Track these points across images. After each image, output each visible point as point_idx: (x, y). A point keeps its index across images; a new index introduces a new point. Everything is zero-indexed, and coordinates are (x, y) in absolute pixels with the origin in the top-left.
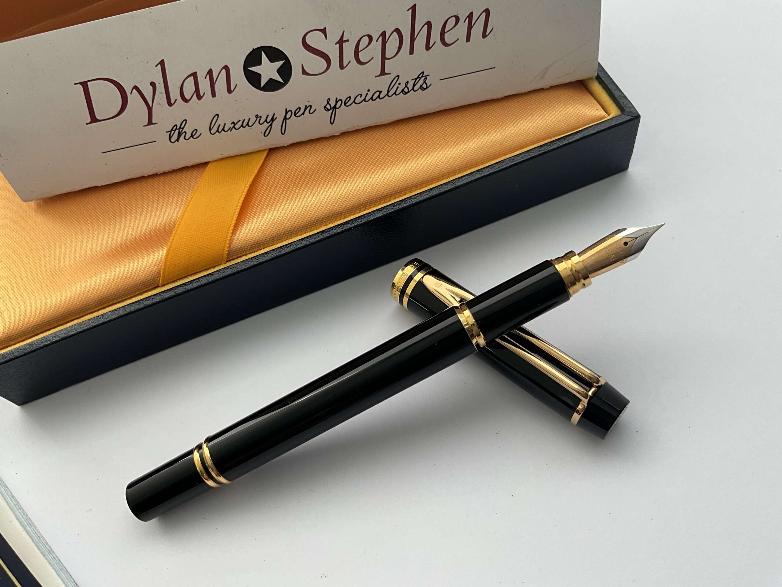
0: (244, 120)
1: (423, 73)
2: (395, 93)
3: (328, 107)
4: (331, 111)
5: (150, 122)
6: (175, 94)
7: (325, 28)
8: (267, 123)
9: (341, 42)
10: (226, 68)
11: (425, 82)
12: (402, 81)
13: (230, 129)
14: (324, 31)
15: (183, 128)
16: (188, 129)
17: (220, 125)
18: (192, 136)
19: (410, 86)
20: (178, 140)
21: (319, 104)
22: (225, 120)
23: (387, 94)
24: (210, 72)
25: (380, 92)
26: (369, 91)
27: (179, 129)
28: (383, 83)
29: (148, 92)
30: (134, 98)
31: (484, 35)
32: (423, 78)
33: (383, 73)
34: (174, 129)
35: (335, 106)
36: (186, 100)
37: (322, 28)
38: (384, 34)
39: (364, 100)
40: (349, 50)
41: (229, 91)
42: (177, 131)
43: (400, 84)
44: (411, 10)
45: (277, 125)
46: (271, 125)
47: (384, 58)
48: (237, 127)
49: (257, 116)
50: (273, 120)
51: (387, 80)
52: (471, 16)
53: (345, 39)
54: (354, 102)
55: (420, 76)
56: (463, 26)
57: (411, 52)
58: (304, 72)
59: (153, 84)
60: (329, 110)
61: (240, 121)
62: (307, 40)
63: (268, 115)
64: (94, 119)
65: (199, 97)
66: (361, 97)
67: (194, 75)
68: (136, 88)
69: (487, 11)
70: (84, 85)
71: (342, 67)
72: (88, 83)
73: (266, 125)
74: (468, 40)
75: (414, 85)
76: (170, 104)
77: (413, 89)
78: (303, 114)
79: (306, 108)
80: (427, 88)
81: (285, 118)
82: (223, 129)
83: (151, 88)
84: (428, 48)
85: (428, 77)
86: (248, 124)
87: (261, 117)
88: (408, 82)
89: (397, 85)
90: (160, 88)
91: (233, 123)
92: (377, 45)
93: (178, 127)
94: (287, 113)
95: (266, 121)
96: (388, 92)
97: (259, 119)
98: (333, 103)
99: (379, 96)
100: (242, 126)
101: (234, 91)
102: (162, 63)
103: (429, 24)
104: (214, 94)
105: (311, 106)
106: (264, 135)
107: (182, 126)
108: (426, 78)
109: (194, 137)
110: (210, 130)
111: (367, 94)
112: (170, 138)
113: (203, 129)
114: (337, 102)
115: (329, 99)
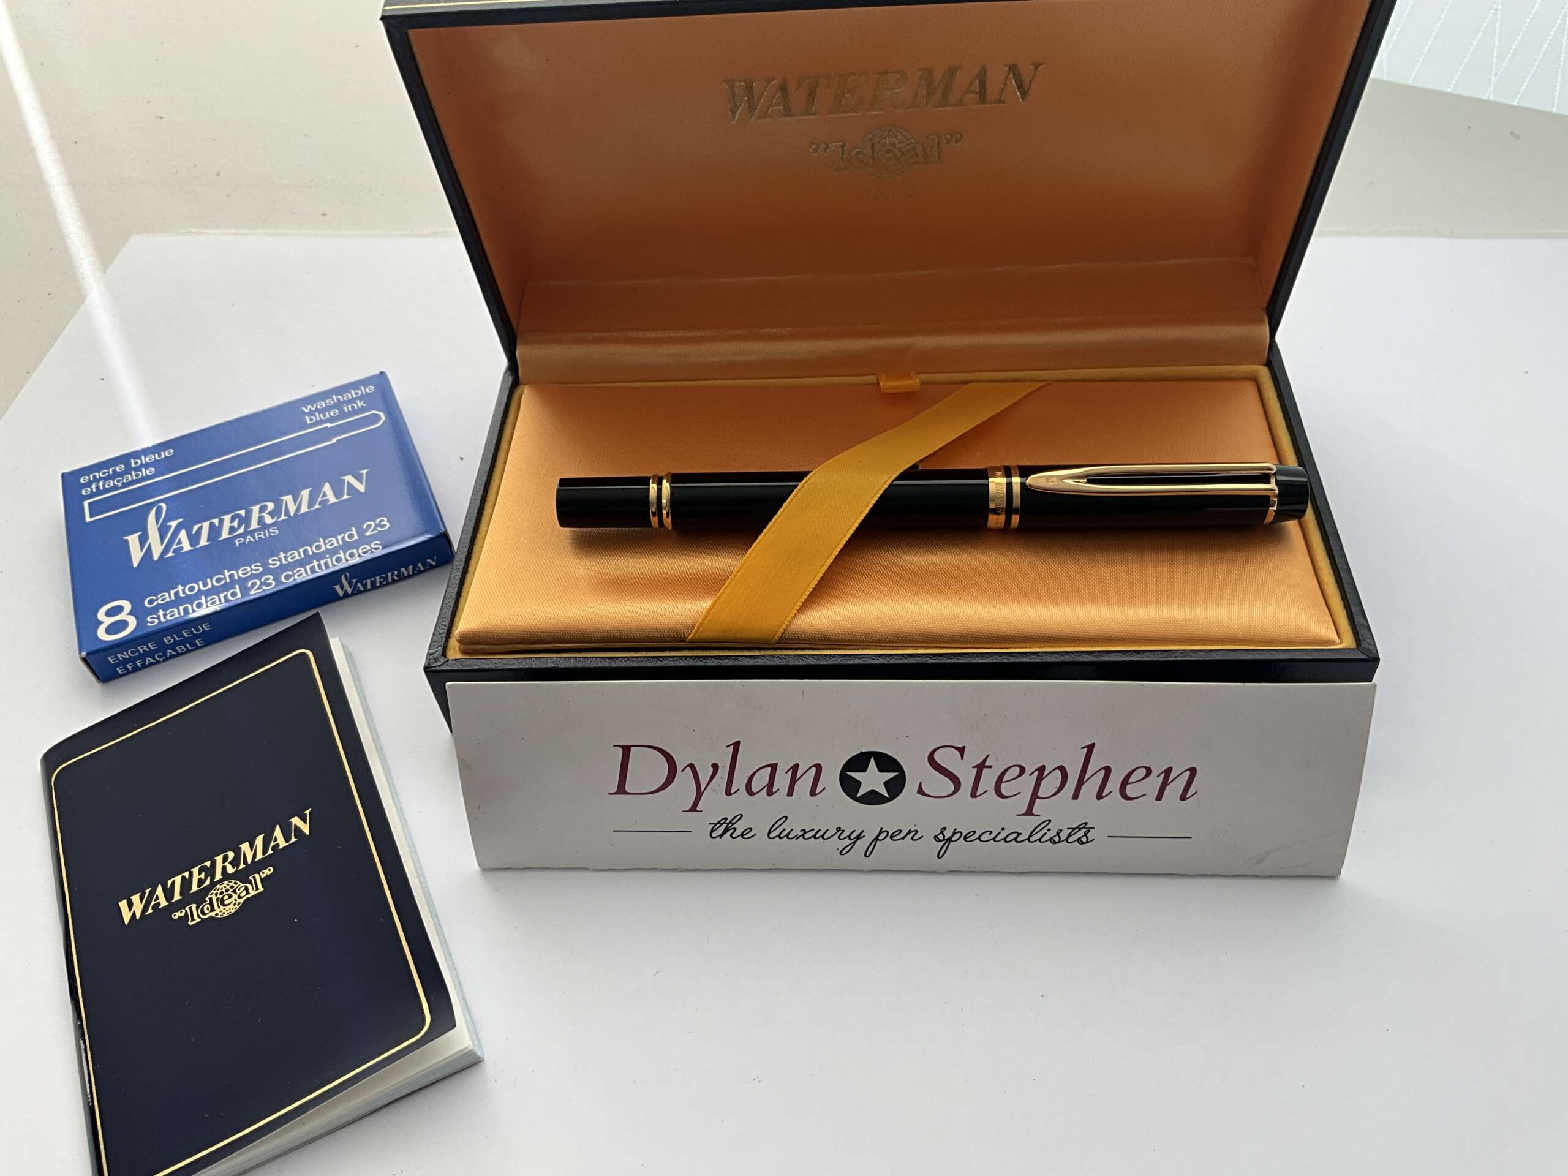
0: (820, 830)
1: (1086, 824)
2: (1040, 840)
3: (941, 837)
4: (943, 842)
5: (694, 808)
6: (739, 782)
7: (964, 747)
8: (850, 839)
9: (981, 767)
10: (818, 767)
11: (1085, 835)
12: (1054, 827)
13: (797, 837)
14: (961, 750)
15: (733, 824)
16: (740, 827)
17: (784, 830)
18: (742, 835)
19: (1063, 836)
20: (721, 836)
21: (928, 831)
22: (794, 825)
23: (1028, 839)
24: (795, 768)
25: (1019, 834)
26: (1003, 829)
27: (728, 824)
28: (1026, 825)
29: (705, 774)
30: (684, 778)
31: (1183, 797)
32: (1083, 831)
33: (1029, 812)
34: (722, 822)
35: (950, 839)
36: (750, 793)
37: (961, 746)
38: (1042, 769)
39: (994, 839)
40: (988, 779)
41: (813, 793)
42: (725, 825)
43: (1049, 830)
44: (1086, 749)
45: (862, 845)
46: (854, 843)
47: (1035, 796)
48: (806, 836)
49: (839, 829)
50: (858, 837)
51: (1032, 821)
52: (1168, 771)
53: (987, 764)
54: (979, 838)
55: (1081, 827)
56: (1155, 781)
57: (1075, 796)
58: (921, 791)
59: (715, 767)
60: (940, 841)
61: (813, 830)
62: (936, 756)
63: (854, 831)
64: (621, 790)
65: (770, 793)
66: (990, 834)
67: (774, 767)
68: (692, 766)
69: (1193, 771)
70: (626, 749)
71: (974, 795)
72: (632, 748)
73: (848, 842)
74: (1159, 797)
75: (1069, 836)
76: (728, 792)
77: (1067, 840)
78: (903, 838)
79: (909, 832)
80: (1087, 842)
81: (877, 839)
82: (787, 835)
83: (712, 769)
84: (1100, 796)
85: (1091, 830)
86: (823, 836)
87: (843, 831)
88: (1061, 830)
89: (1045, 830)
90: (723, 773)
91: (804, 830)
92: (1029, 780)
93: (728, 822)
94: (881, 832)
95: (849, 837)
96: (1031, 836)
97: (840, 832)
98: (948, 834)
99: (1015, 839)
100: (814, 836)
101: (819, 795)
102: (736, 745)
103: (1108, 770)
104: (790, 793)
105: (917, 831)
106: (841, 853)
107: (734, 821)
108: (1089, 831)
109: (745, 837)
110: (770, 832)
111: (1000, 833)
112: (712, 831)
113: (761, 830)
114: (954, 833)
115: (945, 828)
